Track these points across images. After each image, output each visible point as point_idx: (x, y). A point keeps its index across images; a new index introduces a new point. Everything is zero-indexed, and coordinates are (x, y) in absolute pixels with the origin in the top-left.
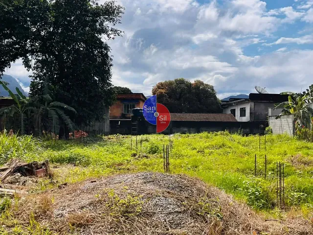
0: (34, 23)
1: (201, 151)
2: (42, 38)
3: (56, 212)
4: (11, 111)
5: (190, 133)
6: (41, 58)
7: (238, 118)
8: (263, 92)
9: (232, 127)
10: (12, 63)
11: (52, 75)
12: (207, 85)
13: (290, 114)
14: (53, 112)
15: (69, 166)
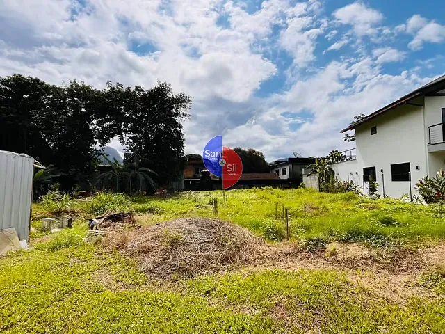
0: (127, 110)
1: (246, 202)
2: (133, 121)
3: (130, 244)
4: (110, 175)
5: (244, 189)
6: (132, 136)
7: (281, 176)
8: (299, 157)
9: (276, 183)
10: (111, 140)
11: (141, 148)
12: (258, 152)
13: (317, 172)
14: (140, 175)
15: (150, 214)
